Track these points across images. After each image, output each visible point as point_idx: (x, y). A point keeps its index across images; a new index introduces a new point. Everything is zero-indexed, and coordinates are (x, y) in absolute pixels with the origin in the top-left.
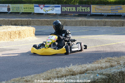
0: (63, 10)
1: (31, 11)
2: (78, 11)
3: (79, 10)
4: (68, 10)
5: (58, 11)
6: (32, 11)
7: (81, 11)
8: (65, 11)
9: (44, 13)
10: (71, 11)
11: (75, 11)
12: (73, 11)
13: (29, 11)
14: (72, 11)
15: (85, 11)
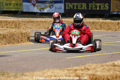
0: (67, 8)
1: (17, 8)
2: (90, 9)
3: (92, 8)
4: (75, 8)
5: (58, 8)
6: (19, 8)
7: (95, 9)
8: (69, 8)
9: (38, 11)
10: (79, 8)
11: (86, 9)
12: (83, 9)
13: (14, 8)
14: (81, 9)
15: (102, 9)
